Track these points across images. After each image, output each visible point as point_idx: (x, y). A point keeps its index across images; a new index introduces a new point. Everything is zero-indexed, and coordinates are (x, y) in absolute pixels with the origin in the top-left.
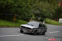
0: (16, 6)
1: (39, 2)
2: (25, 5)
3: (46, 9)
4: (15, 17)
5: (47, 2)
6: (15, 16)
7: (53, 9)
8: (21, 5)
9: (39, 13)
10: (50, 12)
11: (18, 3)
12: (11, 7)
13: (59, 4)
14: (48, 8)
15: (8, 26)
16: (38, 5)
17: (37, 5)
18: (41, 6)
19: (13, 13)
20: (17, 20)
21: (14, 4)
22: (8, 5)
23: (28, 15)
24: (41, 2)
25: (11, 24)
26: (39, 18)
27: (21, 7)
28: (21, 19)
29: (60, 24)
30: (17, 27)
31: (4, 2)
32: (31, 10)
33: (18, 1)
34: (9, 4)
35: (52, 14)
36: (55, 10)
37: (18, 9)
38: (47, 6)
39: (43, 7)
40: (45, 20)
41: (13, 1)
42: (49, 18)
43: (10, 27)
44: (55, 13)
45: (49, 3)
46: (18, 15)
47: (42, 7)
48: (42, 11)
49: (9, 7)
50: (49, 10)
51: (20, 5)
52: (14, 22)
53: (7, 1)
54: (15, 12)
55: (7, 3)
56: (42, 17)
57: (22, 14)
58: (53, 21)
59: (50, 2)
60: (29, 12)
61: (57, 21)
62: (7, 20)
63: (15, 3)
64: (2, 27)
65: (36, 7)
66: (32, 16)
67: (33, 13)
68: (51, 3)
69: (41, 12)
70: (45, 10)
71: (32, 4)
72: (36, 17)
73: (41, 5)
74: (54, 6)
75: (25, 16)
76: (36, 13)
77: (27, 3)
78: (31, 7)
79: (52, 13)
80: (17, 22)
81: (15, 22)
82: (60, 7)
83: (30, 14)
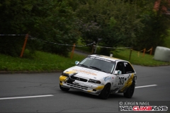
0: (27, 11)
2: (55, 6)
3: (116, 17)
4: (25, 43)
6: (26, 39)
7: (139, 20)
8: (42, 6)
9: (98, 31)
10: (129, 27)
11: (35, 2)
12: (14, 11)
13: (154, 4)
14: (123, 15)
15: (6, 69)
16: (93, 6)
18: (101, 11)
19: (18, 31)
20: (33, 52)
21: (23, 4)
23: (65, 36)
25: (14, 64)
26: (97, 47)
27: (43, 14)
28: (45, 49)
29: (158, 63)
30: (31, 73)
32: (74, 23)
34: (8, 3)
35: (136, 34)
36: (142, 22)
37: (36, 19)
38: (119, 10)
39: (108, 12)
40: (113, 50)
42: (125, 45)
43: (11, 73)
44: (142, 31)
45: (125, 2)
47: (105, 13)
49: (7, 12)
50: (125, 23)
51: (40, 8)
52: (23, 57)
54: (25, 29)
56: (106, 43)
57: (47, 32)
58: (137, 55)
60: (68, 26)
61: (148, 53)
63: (25, 2)
65: (87, 12)
66: (76, 38)
67: (80, 30)
69: (102, 27)
70: (115, 21)
71: (77, 4)
72: (87, 43)
73: (103, 8)
74: (140, 10)
75: (57, 41)
76: (88, 32)
78: (73, 13)
79: (136, 30)
80: (32, 58)
81: (26, 56)
82: (158, 12)
83: (71, 33)
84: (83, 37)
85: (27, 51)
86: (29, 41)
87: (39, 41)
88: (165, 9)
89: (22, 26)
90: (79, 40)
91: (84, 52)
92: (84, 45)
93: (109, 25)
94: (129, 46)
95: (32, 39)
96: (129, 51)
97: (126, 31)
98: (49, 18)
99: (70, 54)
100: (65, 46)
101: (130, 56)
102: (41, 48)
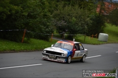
0: (25, 16)
1: (64, 6)
2: (40, 13)
3: (76, 17)
5: (77, 7)
6: (25, 32)
7: (89, 18)
8: (33, 12)
9: (65, 25)
11: (29, 11)
12: (17, 17)
15: (14, 50)
16: (62, 11)
17: (60, 12)
18: (67, 14)
19: (20, 28)
20: (29, 40)
21: (22, 12)
22: (11, 15)
23: (47, 30)
24: (67, 6)
26: (66, 35)
27: (34, 17)
28: (35, 37)
29: (101, 42)
30: (29, 51)
31: (5, 10)
33: (28, 7)
34: (14, 12)
36: (91, 19)
37: (30, 20)
38: (77, 13)
39: (71, 15)
40: (75, 36)
41: (20, 7)
43: (17, 52)
45: (81, 8)
47: (69, 15)
49: (13, 17)
50: (81, 20)
51: (32, 14)
52: (23, 42)
53: (9, 7)
54: (24, 26)
55: (10, 11)
57: (36, 28)
59: (83, 6)
60: (48, 24)
62: (11, 40)
64: (4, 53)
65: (59, 15)
67: (55, 25)
68: (84, 8)
69: (68, 23)
70: (75, 20)
71: (53, 11)
72: (60, 33)
73: (68, 12)
74: (89, 13)
75: (42, 32)
77: (43, 9)
79: (87, 24)
80: (28, 43)
82: (100, 14)
85: (25, 39)
87: (32, 33)
88: (103, 11)
90: (55, 31)
95: (28, 32)
99: (50, 39)
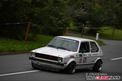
4: (28, 29)
10: (111, 10)
14: (106, 2)
25: (20, 46)
32: (66, 10)
35: (117, 16)
42: (108, 25)
46: (35, 24)
48: (92, 11)
56: (93, 25)
58: (118, 32)
66: (68, 22)
76: (78, 17)
78: (65, 2)
81: (29, 40)
83: (64, 18)
84: (74, 21)
86: (31, 28)
89: (25, 15)
91: (75, 33)
92: (75, 28)
93: (94, 10)
94: (112, 26)
96: (112, 30)
97: (109, 13)
98: (46, 8)
100: (60, 29)
101: (113, 33)
102: (41, 32)
